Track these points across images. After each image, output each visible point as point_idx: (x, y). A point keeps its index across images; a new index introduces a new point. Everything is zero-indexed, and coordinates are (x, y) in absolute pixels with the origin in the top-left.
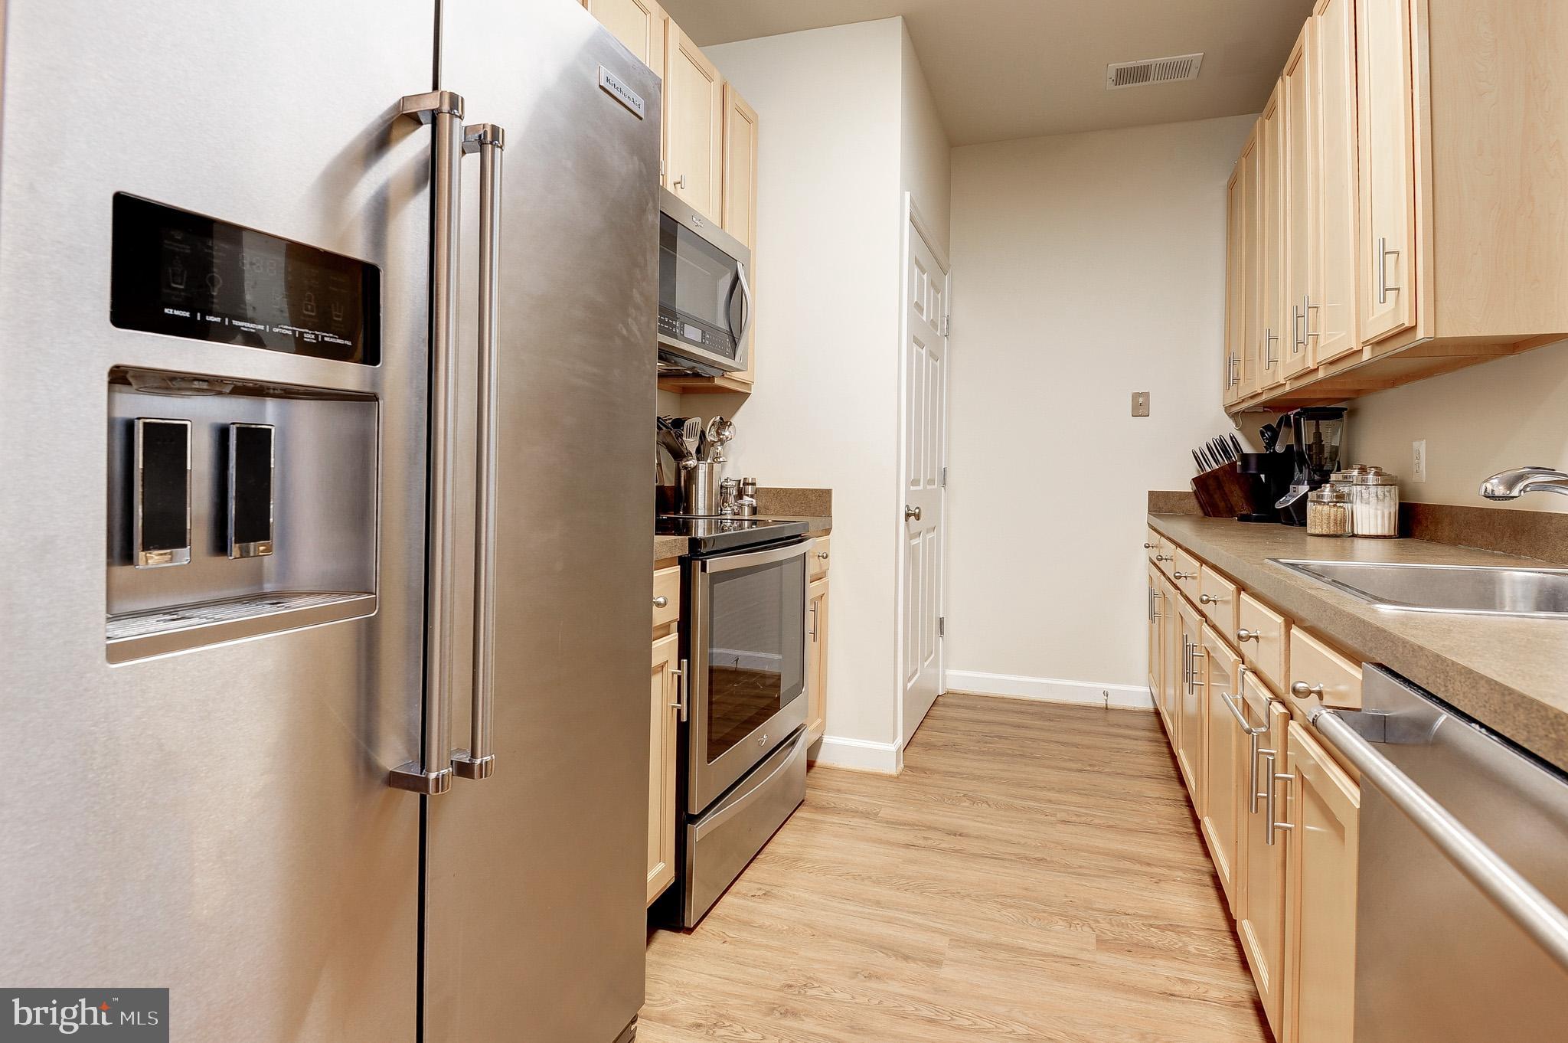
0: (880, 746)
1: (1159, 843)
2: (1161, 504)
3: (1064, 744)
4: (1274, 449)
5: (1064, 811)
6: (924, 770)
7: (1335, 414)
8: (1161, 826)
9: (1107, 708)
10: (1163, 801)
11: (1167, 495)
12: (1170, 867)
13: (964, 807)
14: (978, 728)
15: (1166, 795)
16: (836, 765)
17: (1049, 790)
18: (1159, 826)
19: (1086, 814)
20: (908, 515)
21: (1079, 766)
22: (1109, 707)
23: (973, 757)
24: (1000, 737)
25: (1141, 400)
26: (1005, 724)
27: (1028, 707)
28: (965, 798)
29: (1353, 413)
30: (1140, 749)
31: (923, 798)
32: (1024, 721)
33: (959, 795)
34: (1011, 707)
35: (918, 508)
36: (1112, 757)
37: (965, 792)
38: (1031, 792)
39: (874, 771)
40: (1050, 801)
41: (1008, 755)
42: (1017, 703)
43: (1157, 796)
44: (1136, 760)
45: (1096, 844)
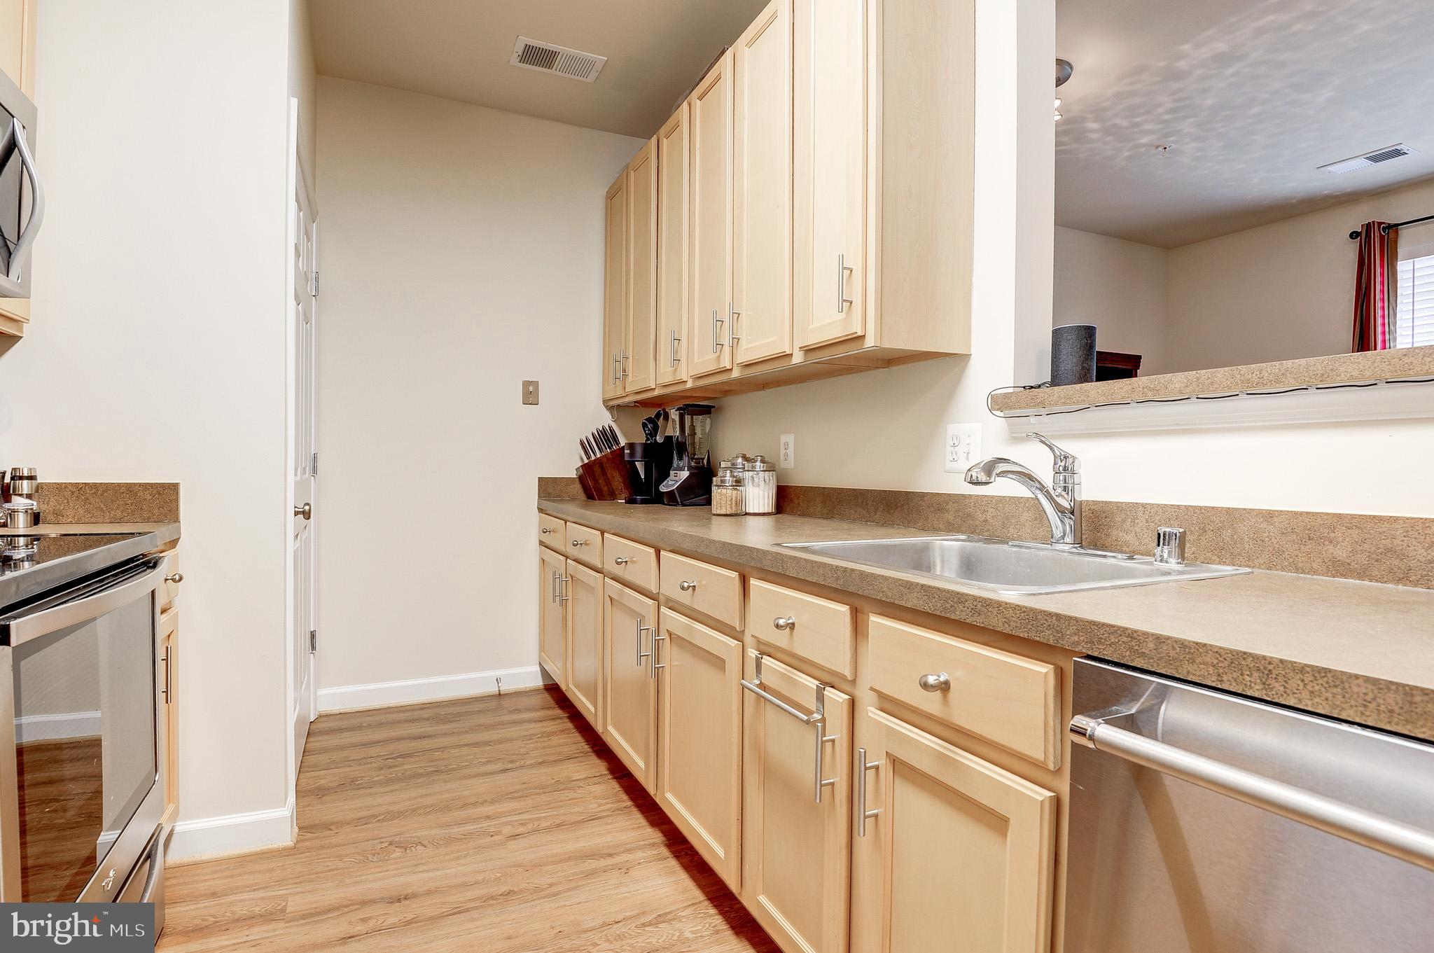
0: (264, 816)
1: (609, 827)
2: (549, 489)
3: (476, 745)
4: (655, 440)
5: (506, 824)
6: (327, 826)
7: (706, 410)
8: (602, 808)
9: (500, 694)
10: (592, 780)
11: (555, 481)
12: (629, 851)
13: (395, 859)
14: (373, 751)
15: (594, 772)
16: (198, 858)
17: (482, 804)
18: (600, 809)
19: (530, 819)
20: (296, 513)
21: (499, 766)
22: (502, 693)
23: (382, 790)
24: (402, 756)
25: (531, 389)
26: (405, 739)
27: (421, 712)
28: (392, 847)
29: (720, 409)
30: (548, 729)
31: (340, 864)
32: (422, 730)
33: (384, 845)
34: (402, 716)
35: (308, 504)
36: (528, 746)
37: (390, 839)
38: (464, 814)
39: (258, 849)
40: (488, 817)
41: (421, 775)
42: (407, 710)
43: (585, 776)
44: (550, 743)
45: (555, 852)
